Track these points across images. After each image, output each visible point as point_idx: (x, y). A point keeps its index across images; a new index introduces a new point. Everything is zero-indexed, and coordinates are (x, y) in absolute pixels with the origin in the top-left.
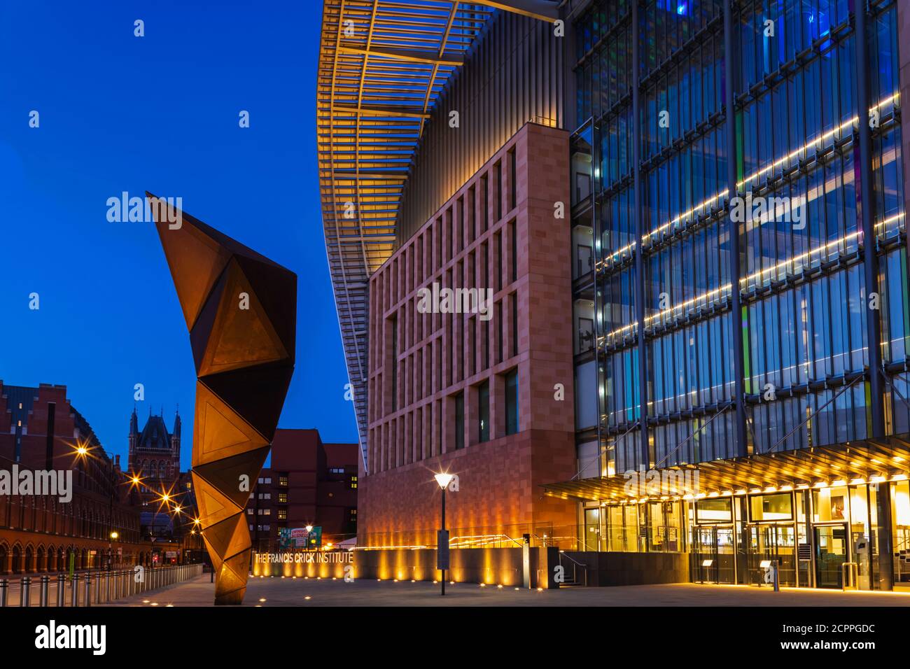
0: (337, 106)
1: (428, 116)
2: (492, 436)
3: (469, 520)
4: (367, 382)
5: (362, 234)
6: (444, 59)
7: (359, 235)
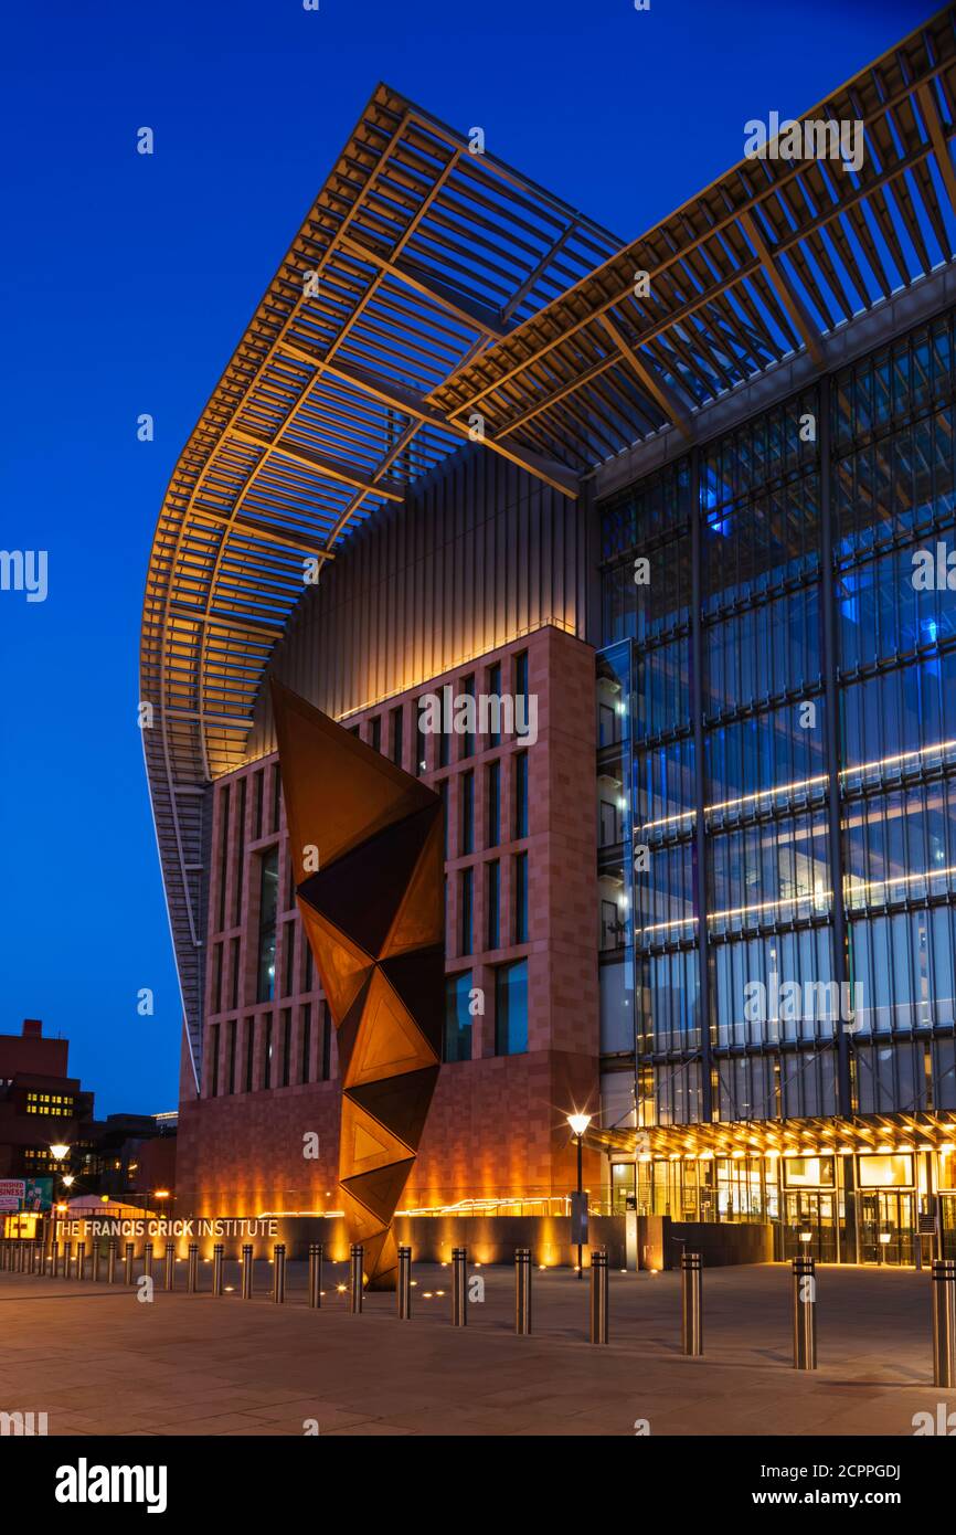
0: (197, 508)
1: (332, 557)
2: (476, 1052)
3: (428, 1175)
4: (203, 948)
5: (201, 711)
6: (378, 486)
7: (195, 708)
